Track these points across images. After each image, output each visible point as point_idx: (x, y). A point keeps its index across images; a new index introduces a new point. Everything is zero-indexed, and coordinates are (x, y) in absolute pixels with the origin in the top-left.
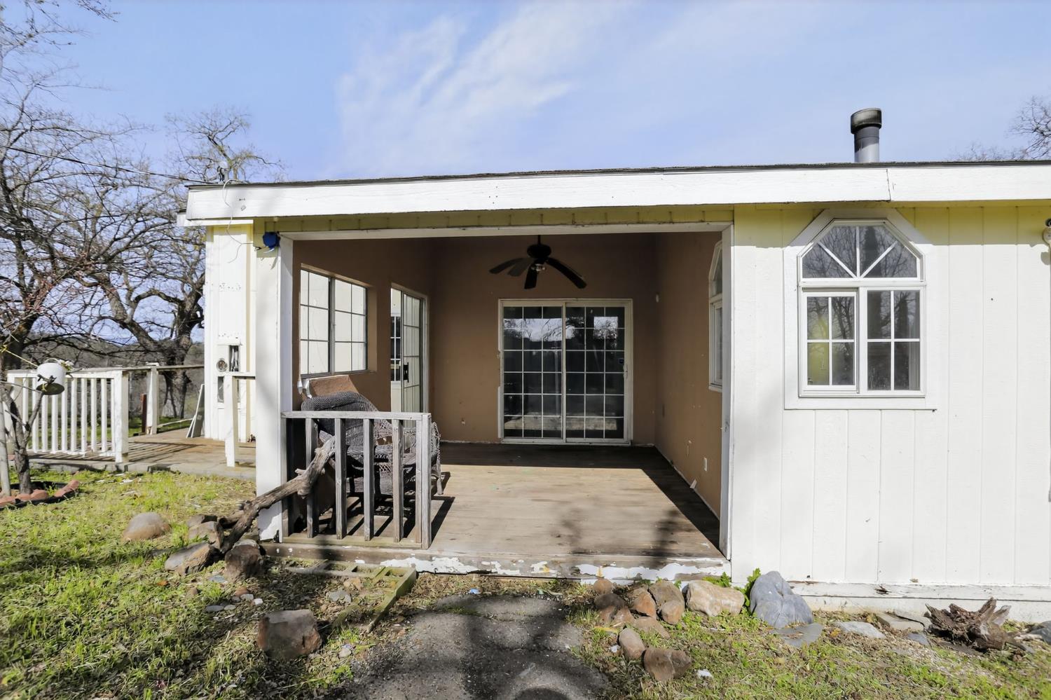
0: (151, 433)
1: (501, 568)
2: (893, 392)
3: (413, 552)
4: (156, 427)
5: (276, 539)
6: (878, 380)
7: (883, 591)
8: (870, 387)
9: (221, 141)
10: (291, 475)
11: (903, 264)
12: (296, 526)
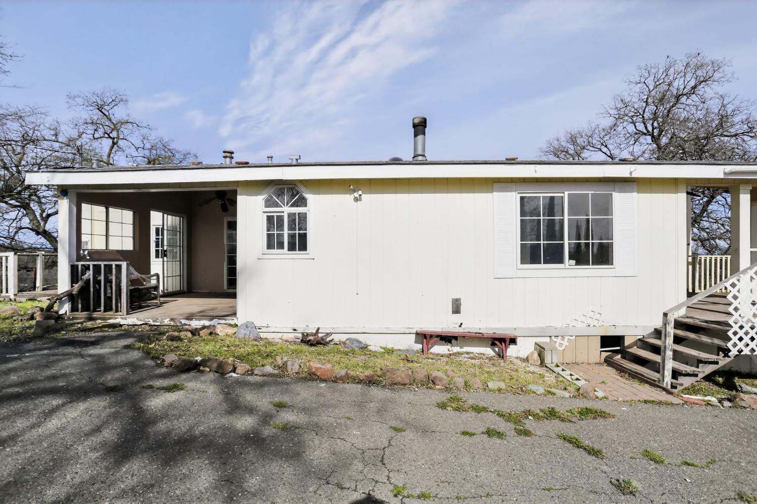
0: (39, 290)
1: (153, 322)
2: (297, 252)
3: (119, 317)
4: (42, 287)
5: (66, 313)
6: (292, 248)
7: (295, 330)
8: (289, 250)
9: (108, 111)
10: (72, 286)
11: (302, 202)
12: (74, 309)
